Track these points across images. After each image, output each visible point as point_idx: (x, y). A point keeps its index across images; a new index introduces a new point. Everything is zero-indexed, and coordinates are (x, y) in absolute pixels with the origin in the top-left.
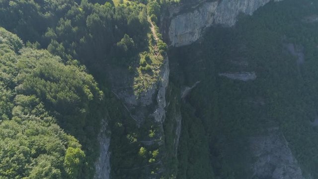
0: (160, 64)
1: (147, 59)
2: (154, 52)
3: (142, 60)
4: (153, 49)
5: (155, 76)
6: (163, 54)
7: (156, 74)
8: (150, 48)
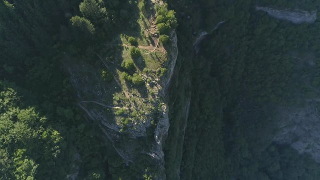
0: (160, 71)
1: (136, 56)
2: (150, 38)
3: (127, 58)
4: (147, 27)
5: (150, 98)
6: (167, 44)
7: (153, 95)
8: (140, 22)
